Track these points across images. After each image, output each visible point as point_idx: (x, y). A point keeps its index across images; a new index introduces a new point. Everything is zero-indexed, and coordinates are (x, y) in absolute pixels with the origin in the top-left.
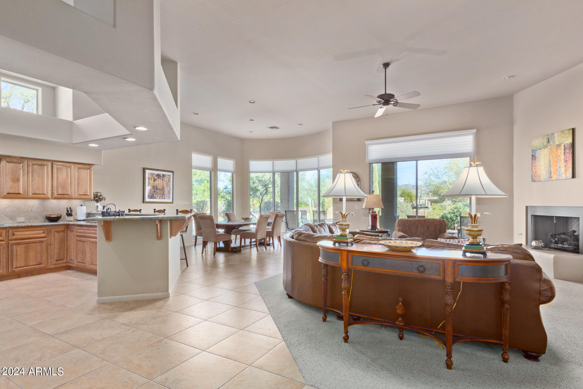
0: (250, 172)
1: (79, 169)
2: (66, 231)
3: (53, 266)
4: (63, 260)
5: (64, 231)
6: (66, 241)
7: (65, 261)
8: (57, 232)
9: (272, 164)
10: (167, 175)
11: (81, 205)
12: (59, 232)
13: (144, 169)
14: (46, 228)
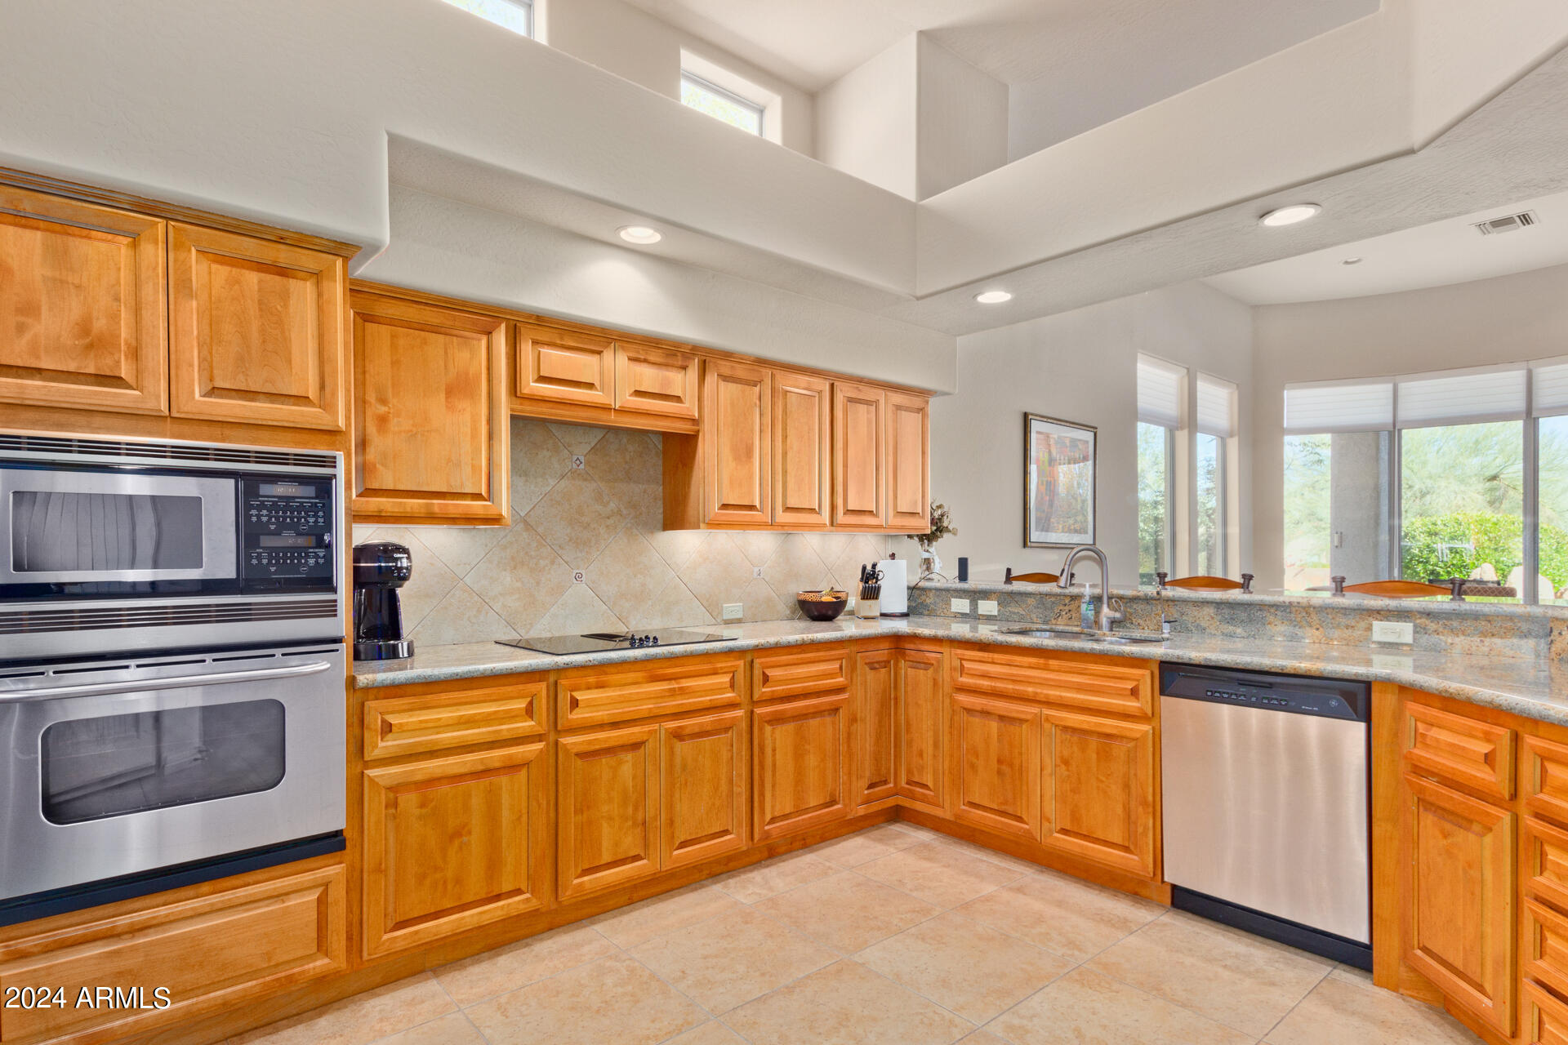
0: (1283, 431)
1: (897, 409)
2: (892, 662)
3: (861, 810)
4: (885, 782)
5: (886, 664)
6: (892, 702)
7: (892, 785)
8: (872, 666)
9: (1390, 395)
10: (1080, 440)
11: (893, 556)
12: (877, 666)
13: (1026, 415)
14: (847, 651)
